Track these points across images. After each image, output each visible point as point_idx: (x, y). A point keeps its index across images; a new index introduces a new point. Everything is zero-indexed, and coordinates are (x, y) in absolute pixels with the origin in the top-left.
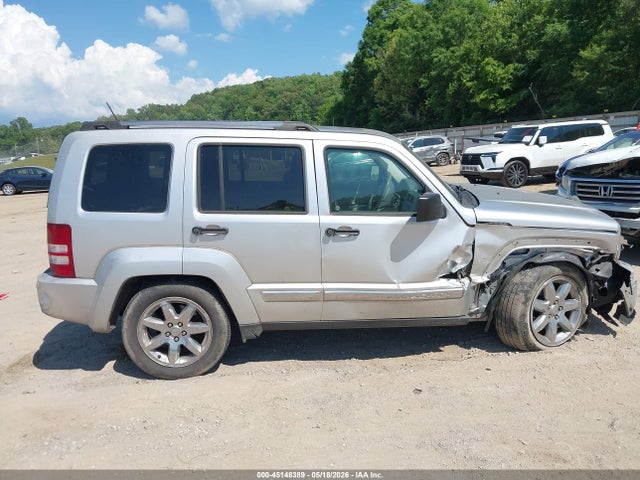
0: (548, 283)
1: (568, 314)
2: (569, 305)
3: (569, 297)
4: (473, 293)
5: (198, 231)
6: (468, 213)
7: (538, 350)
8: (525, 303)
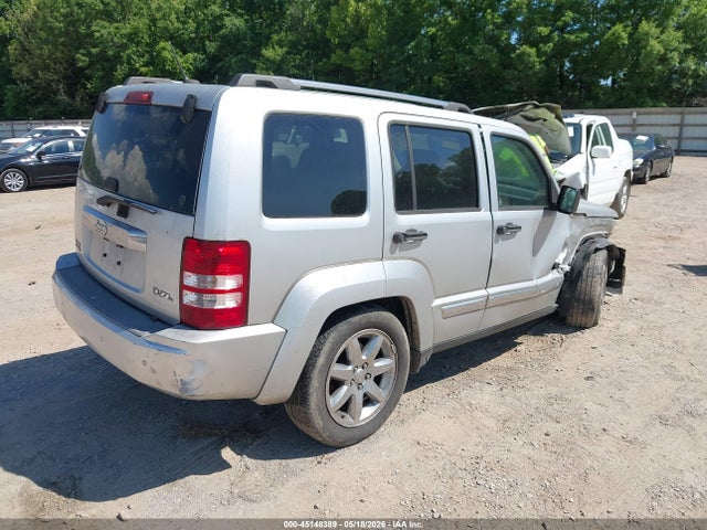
5: (397, 239)
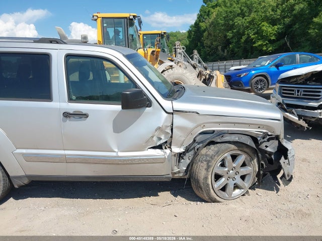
0: (227, 155)
1: (243, 177)
2: (243, 171)
3: (244, 165)
4: (174, 159)
6: (167, 104)
7: (219, 202)
8: (207, 169)
